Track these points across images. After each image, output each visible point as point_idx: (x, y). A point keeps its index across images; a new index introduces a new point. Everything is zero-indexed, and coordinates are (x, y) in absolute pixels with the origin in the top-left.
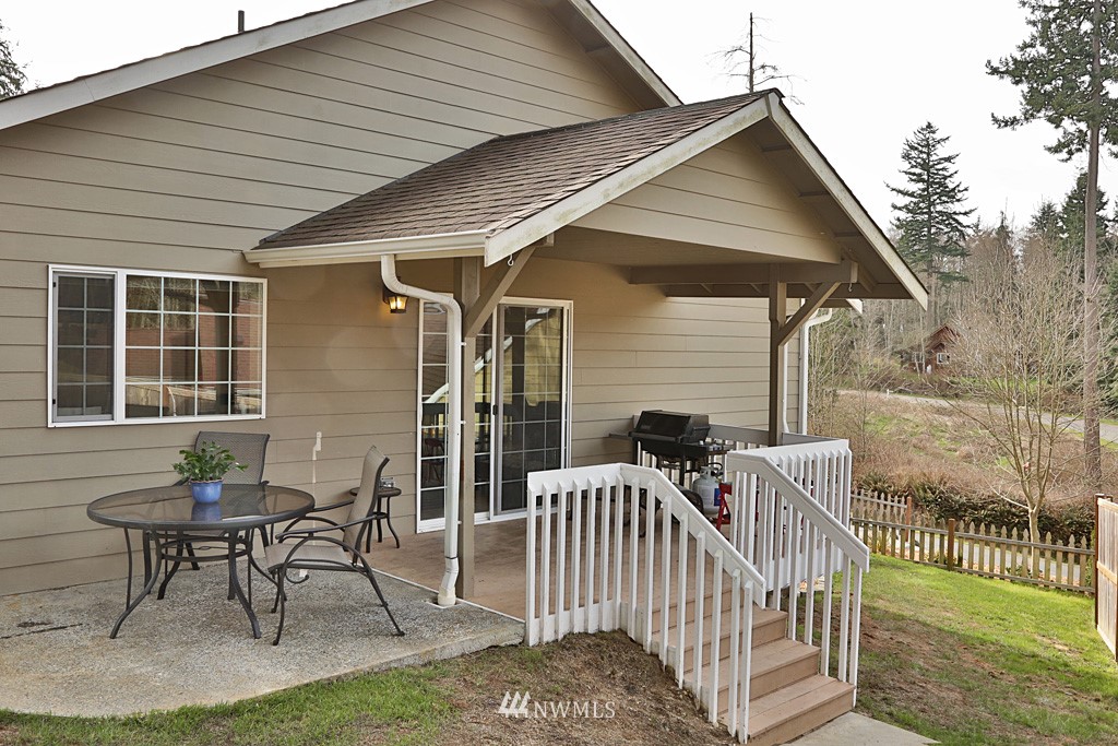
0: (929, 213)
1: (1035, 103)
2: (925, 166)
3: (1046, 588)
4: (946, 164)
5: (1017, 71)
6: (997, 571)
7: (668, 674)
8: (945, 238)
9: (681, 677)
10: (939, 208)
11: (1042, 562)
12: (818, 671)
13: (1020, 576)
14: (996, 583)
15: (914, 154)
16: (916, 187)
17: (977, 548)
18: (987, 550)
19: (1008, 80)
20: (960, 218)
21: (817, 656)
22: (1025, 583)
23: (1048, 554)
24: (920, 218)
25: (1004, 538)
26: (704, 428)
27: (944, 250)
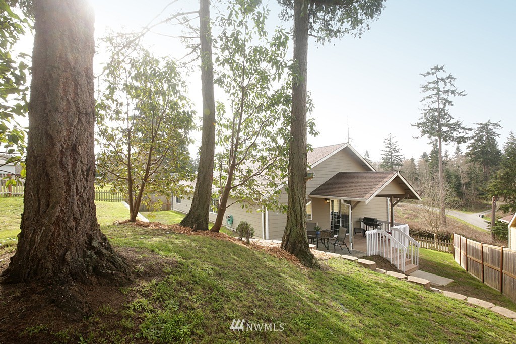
0: (391, 155)
1: (424, 132)
2: (390, 144)
3: (440, 251)
4: (395, 143)
5: (419, 125)
6: (428, 247)
7: (389, 262)
8: (396, 162)
9: (391, 263)
10: (394, 154)
11: (439, 246)
12: (411, 263)
13: (433, 248)
14: (428, 250)
15: (386, 141)
16: (388, 149)
17: (423, 243)
18: (425, 244)
19: (416, 127)
20: (400, 156)
21: (411, 261)
22: (435, 250)
23: (440, 244)
24: (389, 157)
25: (429, 240)
26: (377, 221)
27: (396, 165)
